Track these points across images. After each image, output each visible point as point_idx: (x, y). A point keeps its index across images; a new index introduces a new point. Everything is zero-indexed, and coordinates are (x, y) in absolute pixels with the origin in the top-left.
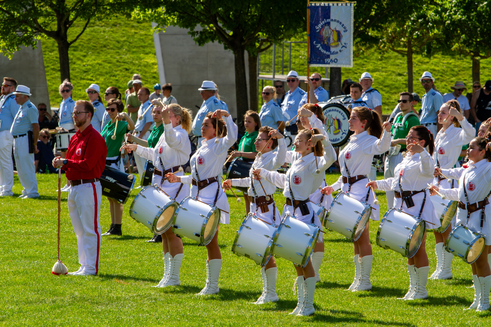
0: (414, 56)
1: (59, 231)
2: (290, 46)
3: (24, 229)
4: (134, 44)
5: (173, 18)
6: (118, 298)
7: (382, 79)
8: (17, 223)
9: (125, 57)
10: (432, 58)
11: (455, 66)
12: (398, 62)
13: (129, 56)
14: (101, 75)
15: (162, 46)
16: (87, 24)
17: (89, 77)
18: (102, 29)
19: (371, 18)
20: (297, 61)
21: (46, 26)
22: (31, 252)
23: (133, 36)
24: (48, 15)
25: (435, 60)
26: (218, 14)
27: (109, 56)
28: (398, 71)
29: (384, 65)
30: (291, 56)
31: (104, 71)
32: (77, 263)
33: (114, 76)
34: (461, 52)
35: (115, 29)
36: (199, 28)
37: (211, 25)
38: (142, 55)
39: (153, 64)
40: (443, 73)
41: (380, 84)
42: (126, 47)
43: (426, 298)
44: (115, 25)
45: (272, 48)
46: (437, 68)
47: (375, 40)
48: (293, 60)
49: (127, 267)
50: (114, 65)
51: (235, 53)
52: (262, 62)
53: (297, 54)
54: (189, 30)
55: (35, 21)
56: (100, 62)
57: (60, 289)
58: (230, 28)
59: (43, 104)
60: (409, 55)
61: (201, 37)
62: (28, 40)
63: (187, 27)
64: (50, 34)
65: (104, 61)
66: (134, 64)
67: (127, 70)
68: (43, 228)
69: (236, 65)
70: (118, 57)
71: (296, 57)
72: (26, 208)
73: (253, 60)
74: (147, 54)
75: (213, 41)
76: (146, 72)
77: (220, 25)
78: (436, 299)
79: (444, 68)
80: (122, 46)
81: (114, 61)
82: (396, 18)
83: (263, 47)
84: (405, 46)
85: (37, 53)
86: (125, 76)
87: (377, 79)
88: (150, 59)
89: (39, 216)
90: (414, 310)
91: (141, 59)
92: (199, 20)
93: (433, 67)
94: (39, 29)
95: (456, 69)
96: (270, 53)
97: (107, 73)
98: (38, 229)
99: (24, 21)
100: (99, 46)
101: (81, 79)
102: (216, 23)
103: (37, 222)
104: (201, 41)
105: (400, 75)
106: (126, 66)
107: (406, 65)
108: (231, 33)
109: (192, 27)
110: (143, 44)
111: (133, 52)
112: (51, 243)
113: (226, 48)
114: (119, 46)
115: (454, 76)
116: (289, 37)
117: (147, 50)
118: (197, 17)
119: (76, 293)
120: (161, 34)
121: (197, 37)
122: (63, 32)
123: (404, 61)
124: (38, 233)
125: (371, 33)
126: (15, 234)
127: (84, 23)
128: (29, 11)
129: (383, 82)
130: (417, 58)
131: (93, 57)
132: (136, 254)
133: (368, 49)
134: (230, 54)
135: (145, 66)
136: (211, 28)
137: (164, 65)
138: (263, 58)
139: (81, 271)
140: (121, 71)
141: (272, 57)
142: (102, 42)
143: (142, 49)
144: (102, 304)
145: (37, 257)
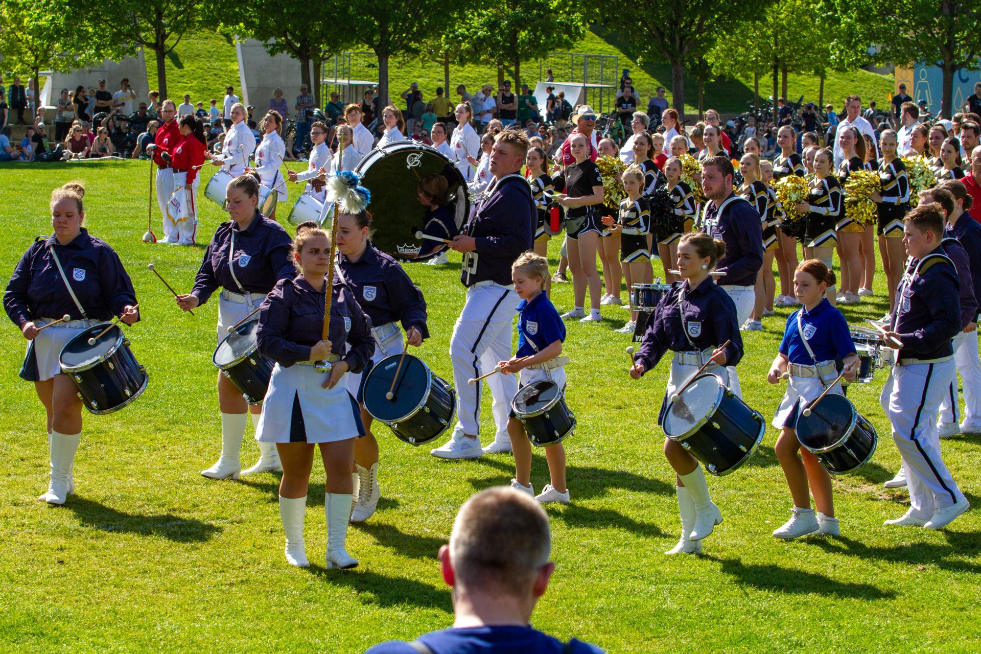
0: (450, 65)
1: (150, 206)
2: (349, 56)
3: (121, 205)
4: (221, 54)
5: (251, 32)
6: (192, 262)
7: (425, 83)
8: (116, 200)
9: (214, 65)
10: (466, 66)
11: (486, 74)
12: (438, 70)
13: (217, 63)
14: (195, 79)
15: (243, 55)
16: (180, 38)
17: (185, 81)
18: (196, 41)
19: (414, 34)
20: (355, 68)
21: (146, 39)
22: (126, 223)
23: (221, 47)
24: (149, 30)
25: (469, 69)
26: (287, 30)
27: (201, 64)
28: (439, 78)
29: (427, 72)
30: (350, 64)
31: (198, 76)
32: (162, 233)
33: (205, 80)
34: (486, 62)
35: (206, 41)
36: (272, 41)
37: (283, 38)
38: (228, 63)
39: (238, 70)
40: (476, 79)
41: (424, 88)
42: (215, 57)
43: (446, 264)
44: (206, 38)
45: (334, 58)
46: (470, 76)
47: (416, 52)
48: (352, 68)
49: (202, 237)
50: (206, 70)
51: (301, 61)
52: (327, 69)
53: (355, 62)
54: (263, 42)
55: (138, 35)
56: (194, 68)
57: (146, 254)
58: (298, 42)
59: (144, 104)
60: (446, 65)
61: (273, 49)
62: (132, 51)
63: (262, 40)
64: (150, 45)
65: (198, 68)
66: (222, 70)
67: (216, 75)
68: (137, 204)
69: (302, 71)
70: (209, 65)
71: (355, 65)
72: (125, 187)
73: (317, 68)
74: (232, 62)
75: (282, 52)
76: (231, 77)
77: (289, 38)
78: (453, 264)
79: (476, 75)
80: (212, 56)
81: (206, 67)
82: (433, 34)
83: (326, 56)
84: (442, 57)
85: (141, 61)
86: (215, 80)
87: (422, 84)
88: (235, 66)
89: (134, 194)
90: (435, 273)
91: (227, 66)
92: (272, 35)
93: (467, 74)
94: (141, 42)
95: (486, 76)
96: (333, 62)
97: (199, 78)
98: (133, 205)
99: (129, 35)
100: (193, 55)
101: (178, 82)
102: (286, 37)
103: (132, 199)
104: (272, 53)
105: (440, 80)
106: (216, 72)
107: (444, 73)
108: (299, 45)
109: (266, 40)
110: (229, 54)
111: (221, 61)
112: (143, 217)
113: (293, 57)
114: (210, 55)
115: (484, 82)
116: (347, 49)
117: (233, 59)
118: (271, 32)
119: (159, 258)
120: (242, 45)
121: (269, 49)
122: (160, 43)
123: (442, 69)
124: (133, 208)
125: (413, 45)
126: (114, 209)
127: (178, 36)
128: (132, 27)
129: (427, 86)
130: (452, 68)
131: (189, 64)
132: (211, 227)
133: (412, 59)
134: (297, 63)
135: (231, 72)
136: (283, 41)
137: (245, 71)
138: (327, 66)
139: (165, 239)
140: (211, 76)
141: (334, 65)
142: (196, 52)
143: (228, 58)
144: (179, 267)
145: (130, 228)
